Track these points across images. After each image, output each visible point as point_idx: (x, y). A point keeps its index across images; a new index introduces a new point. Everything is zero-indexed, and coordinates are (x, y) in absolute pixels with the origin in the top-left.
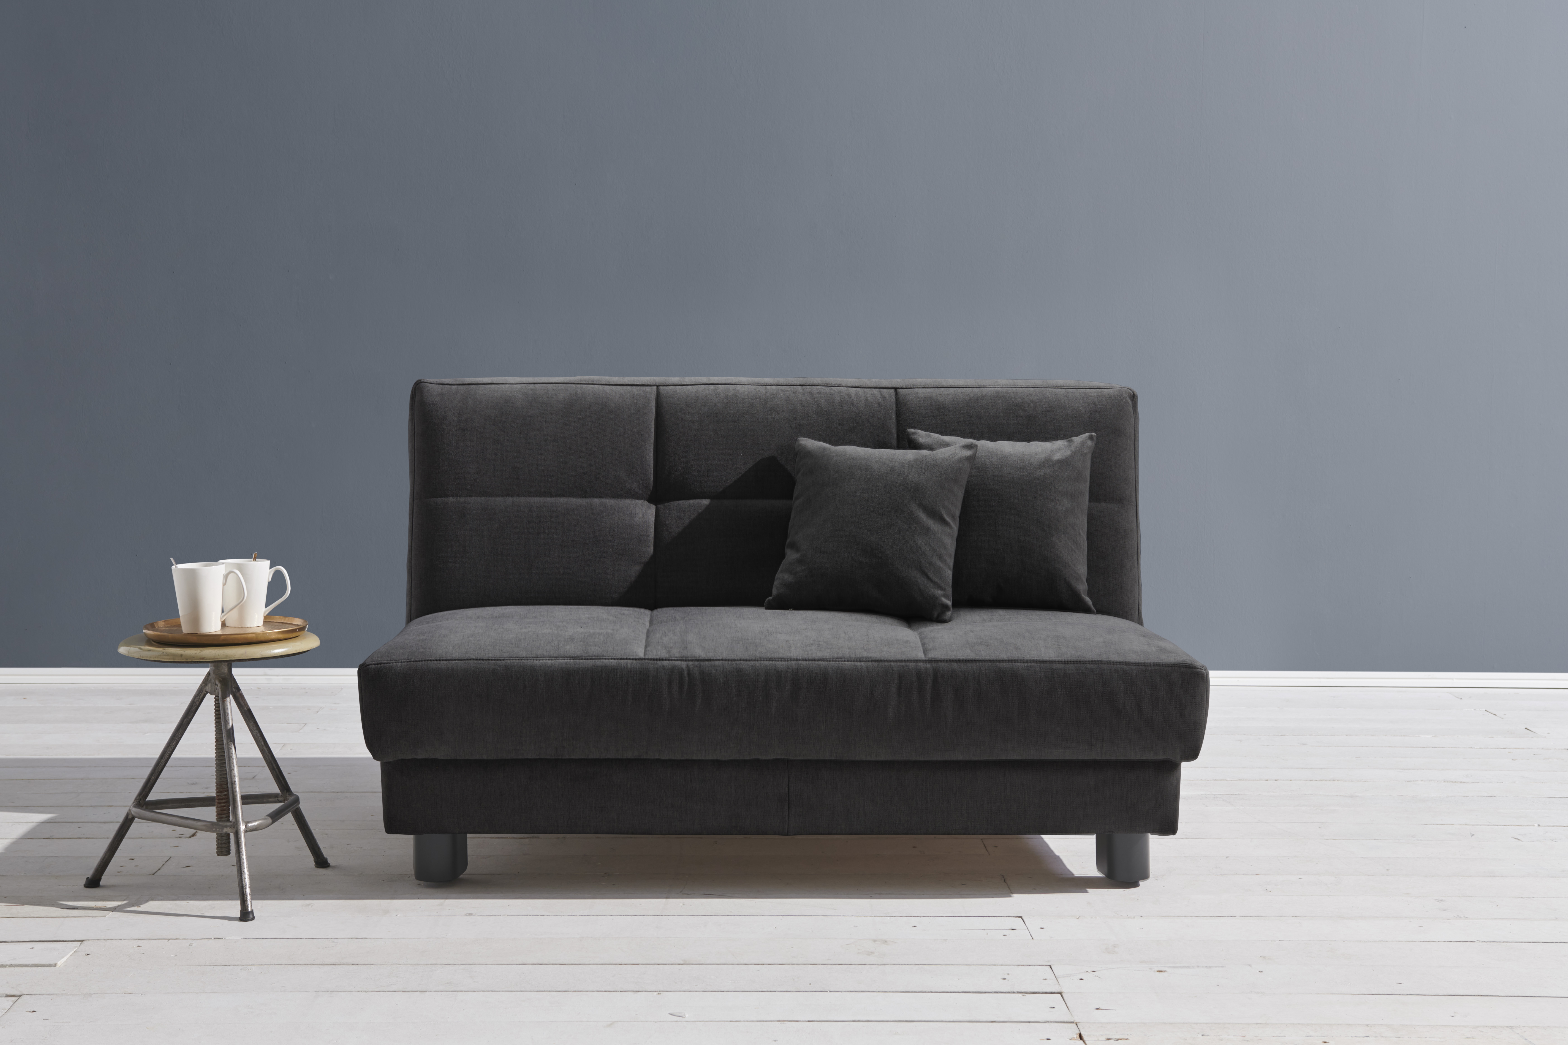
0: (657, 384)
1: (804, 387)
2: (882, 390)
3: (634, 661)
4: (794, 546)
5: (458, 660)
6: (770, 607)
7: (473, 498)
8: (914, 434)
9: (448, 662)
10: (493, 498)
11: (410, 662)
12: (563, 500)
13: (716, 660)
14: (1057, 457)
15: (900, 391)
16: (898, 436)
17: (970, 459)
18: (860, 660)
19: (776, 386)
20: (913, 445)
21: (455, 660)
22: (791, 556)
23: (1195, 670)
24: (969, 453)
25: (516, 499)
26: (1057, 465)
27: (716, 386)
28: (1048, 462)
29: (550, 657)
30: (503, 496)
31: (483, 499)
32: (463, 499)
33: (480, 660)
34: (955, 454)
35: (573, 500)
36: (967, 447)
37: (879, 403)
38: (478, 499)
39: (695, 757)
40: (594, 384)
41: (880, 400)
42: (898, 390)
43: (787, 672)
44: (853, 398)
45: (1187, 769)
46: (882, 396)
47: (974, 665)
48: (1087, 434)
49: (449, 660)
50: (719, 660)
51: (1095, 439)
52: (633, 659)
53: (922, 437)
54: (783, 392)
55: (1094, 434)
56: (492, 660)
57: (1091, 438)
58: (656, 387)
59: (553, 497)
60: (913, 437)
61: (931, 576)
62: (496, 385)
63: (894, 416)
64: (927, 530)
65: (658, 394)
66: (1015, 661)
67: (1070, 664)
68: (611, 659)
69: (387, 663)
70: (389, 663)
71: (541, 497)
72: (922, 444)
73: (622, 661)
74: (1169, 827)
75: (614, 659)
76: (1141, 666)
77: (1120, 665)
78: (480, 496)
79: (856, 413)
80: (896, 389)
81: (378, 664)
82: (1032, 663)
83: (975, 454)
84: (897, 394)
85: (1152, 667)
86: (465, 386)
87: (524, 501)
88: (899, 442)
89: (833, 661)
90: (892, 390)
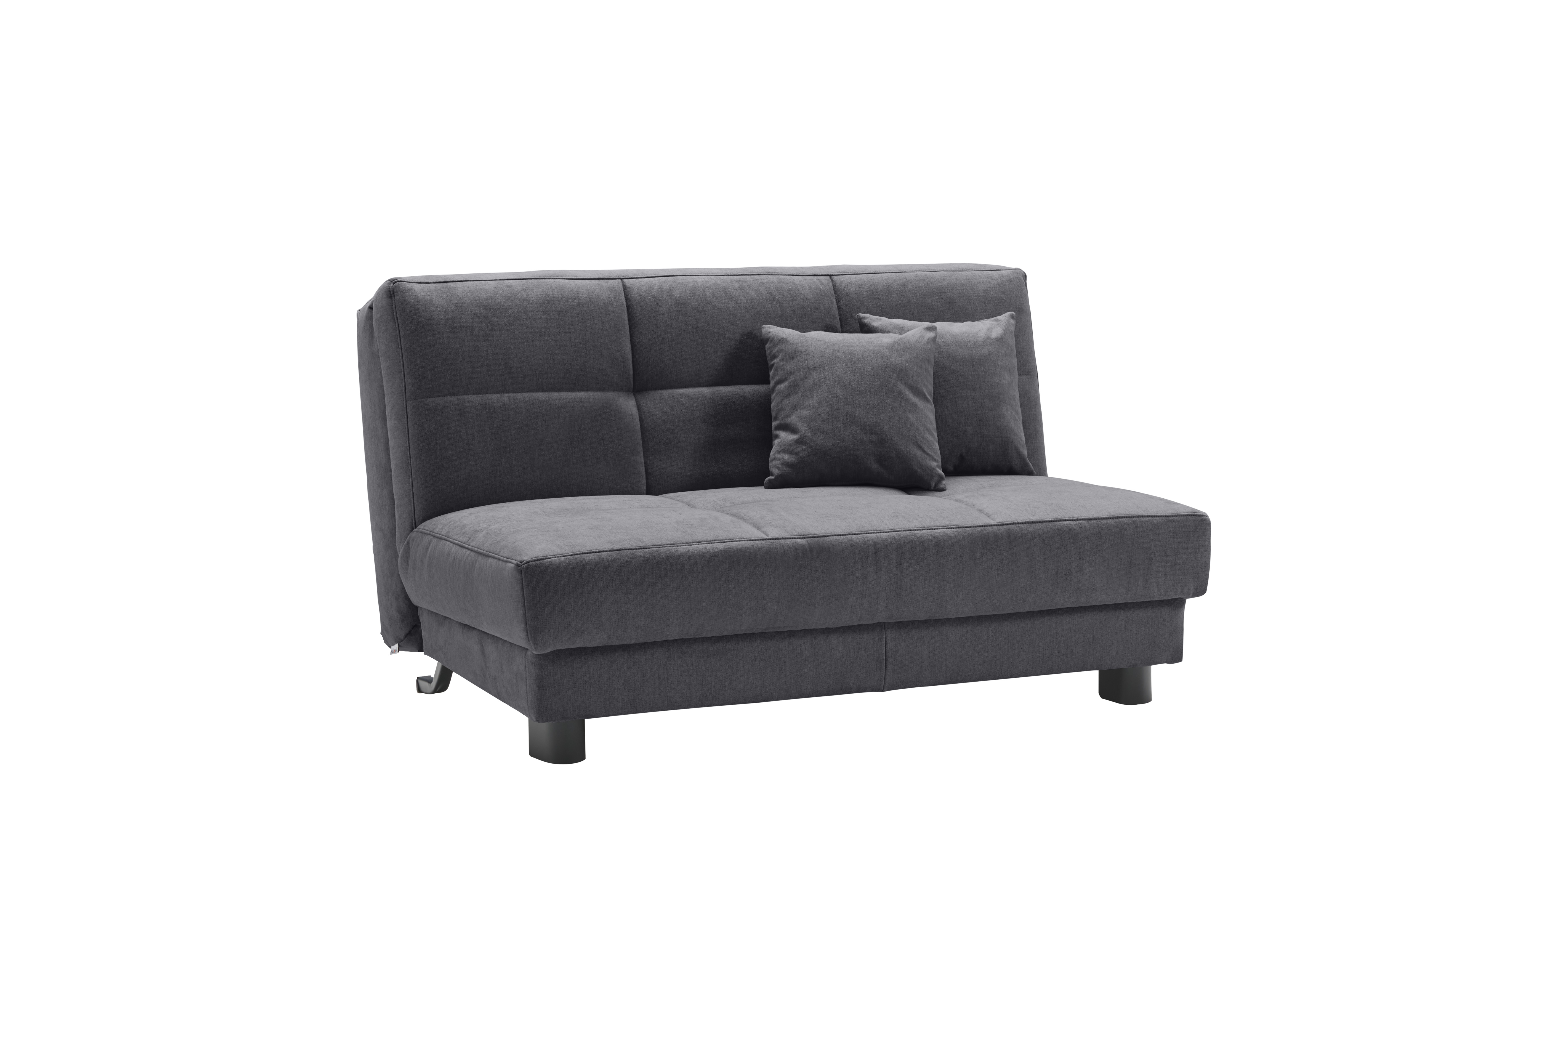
0: (621, 277)
1: (752, 276)
2: (819, 277)
3: (762, 541)
5: (609, 551)
6: (772, 485)
7: (470, 396)
8: (865, 318)
9: (600, 553)
10: (490, 395)
12: (555, 395)
13: (830, 536)
14: (994, 335)
15: (835, 278)
16: (841, 320)
17: (934, 340)
18: (946, 527)
20: (866, 329)
22: (785, 437)
23: (1203, 517)
24: (931, 335)
25: (512, 395)
26: (995, 343)
28: (988, 341)
29: (688, 543)
30: (499, 393)
31: (480, 396)
32: (460, 397)
34: (917, 336)
35: (564, 394)
36: (927, 330)
37: (821, 290)
38: (476, 396)
39: (813, 627)
40: (564, 279)
41: (821, 287)
42: (833, 277)
43: (891, 543)
44: (798, 286)
46: (821, 282)
47: (1038, 526)
48: (1008, 314)
49: (601, 552)
50: (833, 536)
51: (1015, 317)
52: (760, 540)
53: (874, 321)
54: (738, 281)
55: (1014, 313)
56: (639, 549)
57: (1012, 317)
58: (620, 280)
59: (545, 392)
60: (866, 321)
61: (926, 450)
62: (471, 282)
63: (834, 301)
64: (915, 408)
65: (625, 287)
66: (1068, 520)
67: (1110, 520)
68: (742, 541)
69: (545, 559)
70: (547, 559)
71: (534, 392)
72: (877, 328)
73: (752, 542)
74: (1176, 656)
75: (744, 541)
76: (1163, 518)
77: (1148, 518)
78: (477, 393)
79: (804, 301)
80: (830, 276)
81: (537, 560)
82: (1082, 521)
83: (936, 336)
84: (832, 280)
85: (1172, 518)
86: (442, 284)
87: (519, 396)
88: (842, 326)
89: (925, 530)
90: (828, 277)
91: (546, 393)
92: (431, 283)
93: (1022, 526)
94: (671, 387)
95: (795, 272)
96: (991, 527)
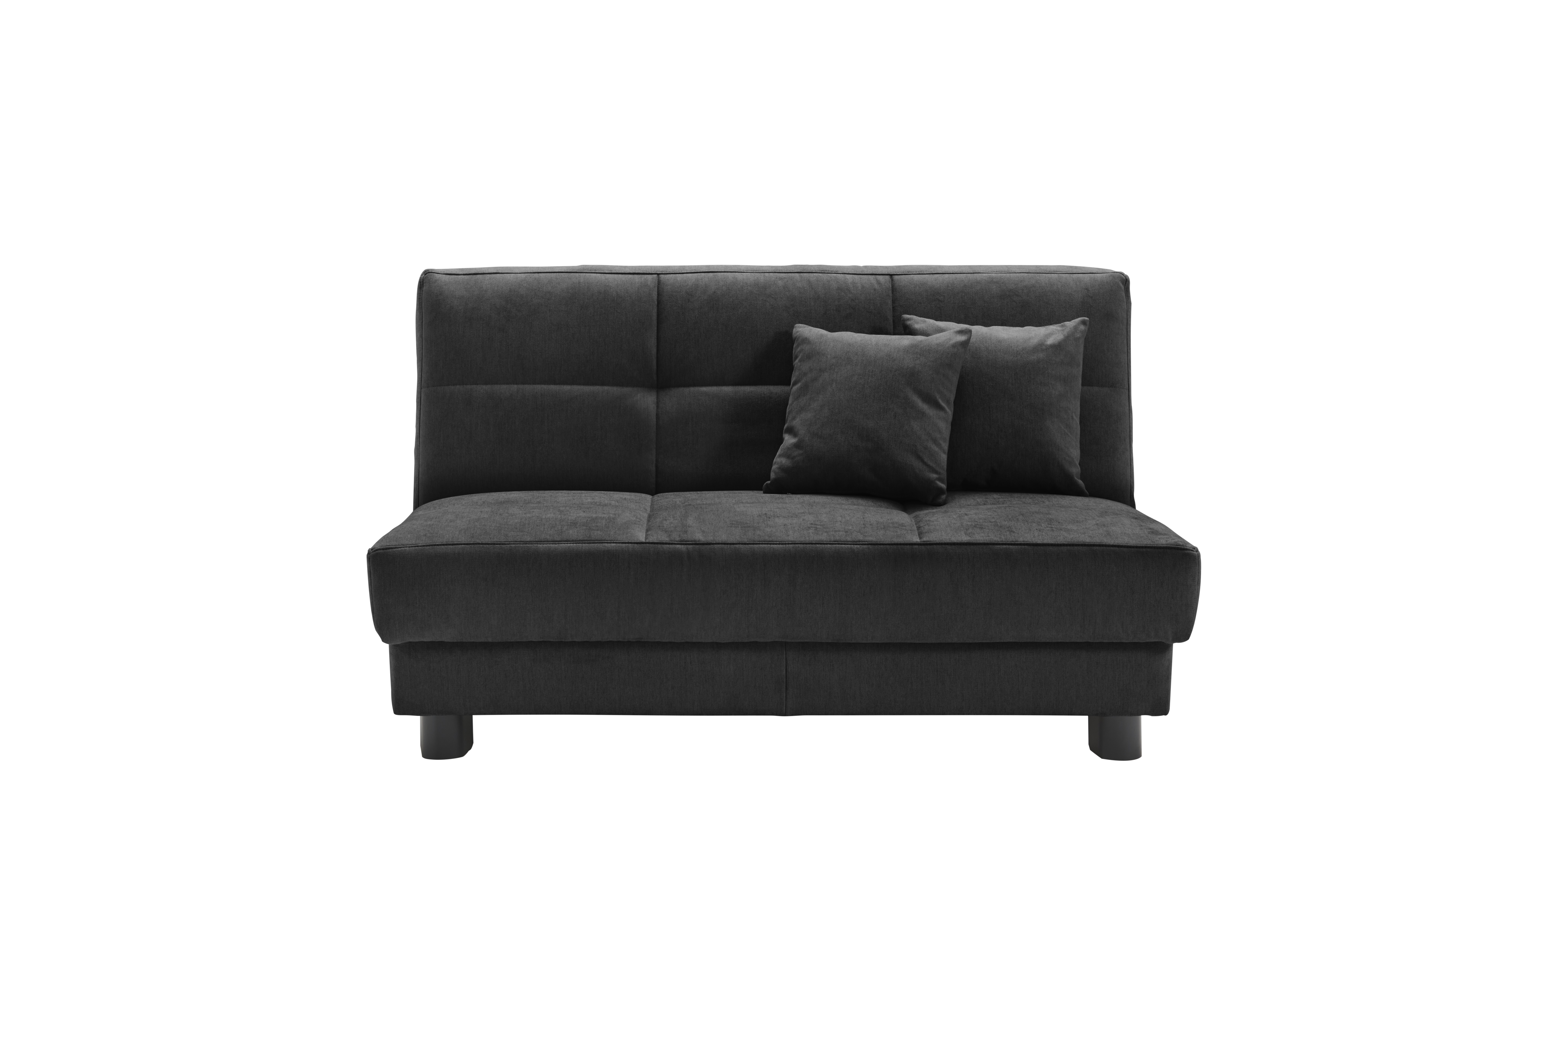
0: (658, 273)
1: (801, 274)
2: (878, 276)
3: (636, 545)
4: (791, 431)
5: (464, 544)
6: (768, 491)
7: (480, 385)
8: (908, 319)
9: (453, 546)
10: (499, 386)
11: (418, 546)
12: (567, 388)
13: (716, 544)
14: (1050, 341)
15: (896, 277)
16: (894, 321)
17: (965, 344)
19: (774, 274)
20: (909, 331)
21: (461, 544)
22: (789, 440)
23: (1186, 552)
24: (962, 338)
25: (521, 386)
26: (1050, 349)
27: (716, 273)
28: (1040, 347)
29: (554, 542)
30: (508, 384)
31: (489, 386)
32: (469, 387)
33: (485, 544)
34: (950, 339)
35: (576, 387)
36: (961, 332)
37: (875, 290)
38: (484, 387)
39: (695, 641)
40: (597, 273)
41: (876, 286)
42: (893, 276)
43: (785, 556)
44: (850, 285)
45: (1178, 649)
46: (879, 283)
47: (969, 548)
48: (1079, 319)
50: (719, 544)
51: (1088, 323)
52: (634, 543)
53: (917, 323)
54: (781, 279)
55: (1086, 318)
56: (497, 544)
57: (1083, 322)
58: (656, 275)
59: (557, 384)
60: (908, 323)
61: (926, 460)
62: (501, 275)
63: (889, 302)
64: (922, 415)
65: (659, 282)
66: (1009, 544)
67: (1062, 548)
68: (613, 543)
69: (395, 548)
70: (397, 548)
71: (545, 384)
72: (917, 330)
73: (624, 545)
74: (1161, 707)
75: (616, 543)
76: (1133, 549)
77: (1112, 548)
78: (486, 384)
79: (852, 300)
80: (891, 275)
81: (386, 549)
82: (1026, 547)
83: (969, 339)
84: (892, 280)
85: (1144, 550)
86: (471, 276)
87: (528, 388)
88: (894, 327)
89: (830, 544)
90: (888, 277)
91: (558, 386)
92: (461, 275)
93: (949, 547)
94: (694, 385)
95: (853, 271)
96: (911, 546)
